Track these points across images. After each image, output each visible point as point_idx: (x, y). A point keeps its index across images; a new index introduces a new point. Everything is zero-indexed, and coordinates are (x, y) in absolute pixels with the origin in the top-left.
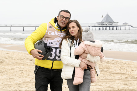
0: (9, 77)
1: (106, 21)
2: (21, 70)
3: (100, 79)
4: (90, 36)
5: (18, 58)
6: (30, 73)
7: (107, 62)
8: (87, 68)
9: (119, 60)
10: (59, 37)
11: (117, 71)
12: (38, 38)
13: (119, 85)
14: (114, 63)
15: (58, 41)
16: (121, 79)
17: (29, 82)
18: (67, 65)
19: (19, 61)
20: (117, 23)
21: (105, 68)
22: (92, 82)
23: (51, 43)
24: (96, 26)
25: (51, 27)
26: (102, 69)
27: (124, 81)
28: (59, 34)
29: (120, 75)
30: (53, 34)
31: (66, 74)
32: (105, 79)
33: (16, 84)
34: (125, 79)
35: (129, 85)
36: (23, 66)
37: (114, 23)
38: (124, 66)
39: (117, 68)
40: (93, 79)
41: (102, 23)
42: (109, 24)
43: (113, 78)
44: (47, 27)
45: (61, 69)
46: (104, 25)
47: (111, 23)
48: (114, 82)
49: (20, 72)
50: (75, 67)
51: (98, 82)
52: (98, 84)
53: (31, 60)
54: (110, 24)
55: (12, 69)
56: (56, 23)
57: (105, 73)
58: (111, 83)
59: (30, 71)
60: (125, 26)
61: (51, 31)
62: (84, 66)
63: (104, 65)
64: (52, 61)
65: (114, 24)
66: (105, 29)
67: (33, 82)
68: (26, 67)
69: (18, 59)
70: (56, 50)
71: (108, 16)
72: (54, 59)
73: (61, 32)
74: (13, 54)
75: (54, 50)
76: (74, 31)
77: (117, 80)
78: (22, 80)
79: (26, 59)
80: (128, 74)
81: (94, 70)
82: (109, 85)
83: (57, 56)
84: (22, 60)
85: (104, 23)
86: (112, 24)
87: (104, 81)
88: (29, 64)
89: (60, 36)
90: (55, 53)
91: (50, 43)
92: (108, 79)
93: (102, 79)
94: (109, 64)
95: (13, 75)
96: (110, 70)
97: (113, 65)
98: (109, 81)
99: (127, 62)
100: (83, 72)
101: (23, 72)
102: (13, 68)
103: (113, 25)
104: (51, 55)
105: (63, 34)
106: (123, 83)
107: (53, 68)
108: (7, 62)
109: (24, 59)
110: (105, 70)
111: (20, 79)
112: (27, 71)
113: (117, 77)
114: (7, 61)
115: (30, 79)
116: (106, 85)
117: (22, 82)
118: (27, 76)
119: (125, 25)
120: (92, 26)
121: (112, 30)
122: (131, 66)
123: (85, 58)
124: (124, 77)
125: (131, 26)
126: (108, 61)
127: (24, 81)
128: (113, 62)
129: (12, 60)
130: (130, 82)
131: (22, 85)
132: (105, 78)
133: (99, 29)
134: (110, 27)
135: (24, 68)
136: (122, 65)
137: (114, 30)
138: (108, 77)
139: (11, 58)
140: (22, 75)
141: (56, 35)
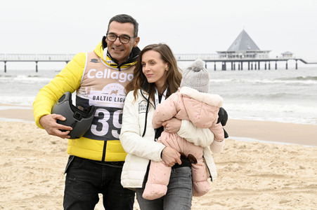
1: (241, 48)
2: (28, 168)
3: (223, 189)
5: (21, 139)
6: (50, 174)
7: (241, 148)
9: (269, 143)
11: (265, 170)
13: (269, 202)
14: (256, 151)
16: (273, 190)
17: (49, 197)
19: (25, 145)
20: (268, 52)
21: (234, 162)
23: (98, 99)
24: (215, 61)
25: (94, 61)
26: (228, 164)
27: (282, 194)
28: (115, 75)
29: (272, 179)
30: (100, 75)
32: (235, 189)
33: (16, 201)
34: (283, 188)
35: (293, 202)
36: (35, 158)
37: (260, 52)
38: (282, 157)
39: (264, 163)
41: (231, 52)
42: (246, 54)
43: (254, 186)
46: (236, 59)
47: (252, 54)
48: (256, 197)
49: (27, 171)
51: (218, 197)
52: (217, 200)
54: (251, 56)
55: (6, 164)
57: (235, 174)
58: (249, 199)
59: (50, 169)
60: (286, 60)
61: (95, 70)
62: (174, 157)
63: (233, 154)
64: (103, 142)
65: (259, 54)
66: (237, 67)
67: (58, 197)
68: (41, 160)
69: (21, 141)
70: (112, 115)
71: (244, 36)
73: (120, 70)
74: (11, 128)
75: (107, 115)
77: (264, 190)
78: (32, 191)
79: (40, 139)
80: (292, 177)
82: (245, 202)
83: (115, 129)
84: (32, 142)
85: (234, 52)
86: (254, 56)
87: (233, 194)
88: (49, 151)
90: (110, 122)
92: (241, 190)
93: (227, 190)
94: (245, 153)
95: (9, 179)
96: (248, 167)
97: (254, 156)
98: (244, 194)
99: (288, 148)
101: (34, 171)
102: (8, 162)
103: (257, 58)
104: (100, 128)
105: (125, 74)
106: (279, 198)
107: (107, 159)
109: (38, 141)
110: (236, 166)
111: (27, 190)
112: (42, 169)
113: (265, 183)
115: (50, 189)
116: (238, 202)
117: (30, 196)
118: (44, 182)
119: (286, 57)
120: (206, 61)
121: (256, 69)
122: (298, 157)
124: (280, 183)
125: (301, 60)
126: (243, 144)
127: (35, 193)
128: (255, 147)
129: (7, 142)
130: (295, 196)
131: (31, 203)
132: (233, 186)
133: (224, 68)
134: (251, 63)
135: (36, 161)
136: (277, 154)
137: (259, 69)
138: (241, 185)
139: (5, 136)
140: (32, 178)
141: (108, 77)
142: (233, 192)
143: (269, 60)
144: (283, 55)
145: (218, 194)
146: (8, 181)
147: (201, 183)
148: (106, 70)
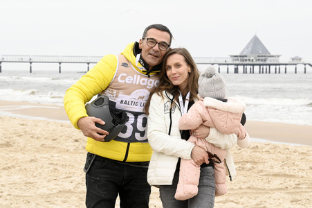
0: (26, 179)
1: (252, 52)
2: (52, 164)
3: (237, 187)
4: (217, 86)
5: (46, 136)
6: (73, 170)
7: (254, 148)
8: (207, 162)
9: (280, 144)
10: (145, 87)
11: (276, 170)
12: (94, 90)
13: (280, 201)
14: (268, 151)
15: (142, 98)
16: (284, 189)
17: (72, 192)
18: (161, 153)
19: (49, 143)
20: (278, 56)
21: (247, 162)
22: (217, 194)
23: (126, 103)
24: (228, 65)
25: (125, 65)
26: (241, 163)
27: (293, 193)
28: (143, 82)
29: (284, 178)
30: (129, 80)
31: (159, 174)
32: (249, 188)
33: (42, 196)
34: (294, 188)
35: (304, 201)
36: (59, 155)
37: (270, 56)
38: (293, 157)
39: (276, 163)
40: (221, 187)
41: (243, 56)
42: (257, 58)
43: (267, 185)
44: (117, 64)
45: (147, 163)
46: (248, 62)
47: (264, 58)
48: (269, 195)
49: (52, 168)
50: (180, 159)
51: (232, 195)
52: (232, 199)
53: (77, 141)
54: (262, 60)
55: (32, 161)
56: (138, 56)
57: (248, 173)
58: (262, 198)
59: (73, 166)
60: (296, 64)
61: (125, 75)
62: (202, 155)
63: (246, 154)
65: (269, 58)
66: (248, 70)
67: (80, 193)
68: (65, 157)
69: (45, 138)
70: (136, 118)
71: (256, 41)
72: (132, 139)
73: (149, 77)
74: (36, 125)
75: (132, 118)
76: (178, 73)
77: (276, 189)
78: (56, 187)
79: (64, 137)
80: (302, 177)
81: (224, 167)
82: (258, 201)
83: (138, 131)
84: (55, 140)
85: (246, 56)
86: (265, 60)
87: (246, 193)
88: (71, 149)
89: (147, 85)
90: (134, 125)
91: (122, 102)
92: (254, 189)
93: (241, 188)
94: (258, 154)
95: (34, 175)
96: (260, 167)
97: (266, 156)
98: (257, 193)
99: (298, 149)
100: (198, 170)
101: (58, 167)
102: (33, 158)
103: (268, 62)
104: (124, 130)
105: (153, 81)
106: (291, 197)
107: (129, 160)
108: (22, 145)
109: (61, 138)
110: (249, 166)
111: (51, 185)
112: (66, 165)
113: (276, 183)
114: (21, 141)
115: (73, 185)
116: (251, 201)
117: (55, 191)
118: (67, 178)
119: (295, 62)
120: (220, 64)
121: (263, 72)
122: (308, 157)
123: (204, 138)
124: (291, 183)
125: (309, 65)
126: (256, 145)
127: (59, 188)
128: (267, 148)
129: (33, 140)
130: (306, 196)
131: (56, 198)
132: (247, 185)
133: (236, 71)
134: (262, 67)
135: (59, 158)
136: (288, 155)
137: (269, 72)
138: (254, 184)
139: (30, 134)
140: (56, 174)
141: (137, 83)
142: (246, 191)
143: (279, 65)
144: (293, 59)
145: (232, 192)
146: (34, 177)
147: (221, 185)
148: (136, 76)
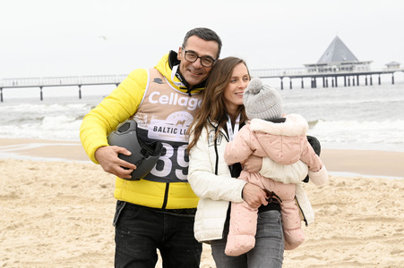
0: (39, 240)
1: (334, 59)
2: (74, 219)
3: (318, 238)
5: (64, 182)
6: (100, 226)
7: (339, 185)
9: (375, 178)
11: (370, 213)
12: (118, 115)
13: (377, 253)
14: (359, 188)
15: (182, 123)
16: (382, 237)
17: (99, 255)
19: (68, 191)
20: (369, 63)
21: (331, 204)
23: (160, 130)
24: (302, 77)
25: (158, 81)
26: (323, 207)
27: (393, 242)
28: (183, 101)
29: (380, 223)
30: (163, 100)
32: (334, 238)
33: (59, 262)
34: (395, 235)
36: (81, 206)
37: (359, 63)
38: (391, 195)
39: (370, 203)
41: (322, 65)
42: (341, 66)
43: (358, 233)
44: (148, 81)
45: (194, 211)
46: (329, 73)
47: (349, 66)
48: (360, 247)
49: (72, 223)
51: (312, 248)
52: (312, 253)
53: (104, 187)
54: (347, 69)
55: (46, 216)
56: (175, 68)
57: (333, 219)
58: (352, 250)
59: (100, 220)
60: (392, 72)
61: (158, 93)
63: (329, 193)
64: (165, 184)
65: (357, 66)
66: (330, 83)
67: (110, 255)
68: (88, 208)
69: (63, 185)
70: (175, 150)
71: (338, 44)
74: (50, 169)
75: (170, 150)
77: (370, 238)
78: (78, 248)
79: (87, 183)
82: (347, 255)
83: (180, 168)
84: (76, 186)
85: (326, 65)
86: (351, 69)
87: (331, 244)
88: (98, 198)
89: (188, 105)
90: (174, 159)
91: (155, 129)
92: (342, 238)
93: (323, 239)
94: (345, 192)
95: (50, 234)
96: (349, 209)
97: (356, 195)
98: (345, 244)
99: (399, 184)
100: (254, 215)
101: (81, 223)
102: (48, 212)
103: (355, 71)
104: (160, 166)
105: (196, 100)
106: (390, 247)
107: (168, 207)
108: (32, 195)
109: (83, 184)
110: (333, 208)
111: (72, 247)
112: (91, 220)
113: (371, 229)
114: (31, 191)
115: (101, 245)
116: (337, 254)
117: (77, 254)
118: (93, 236)
119: (391, 69)
120: (291, 77)
121: (349, 85)
124: (390, 228)
126: (342, 181)
127: (83, 250)
128: (357, 184)
129: (46, 188)
131: (79, 264)
132: (332, 234)
133: (314, 85)
134: (347, 77)
135: (83, 210)
136: (386, 192)
137: (358, 84)
138: (341, 232)
139: (43, 180)
140: (78, 232)
141: (175, 104)
142: (331, 242)
143: (370, 74)
144: (388, 66)
145: (312, 244)
146: (49, 237)
147: (294, 231)
